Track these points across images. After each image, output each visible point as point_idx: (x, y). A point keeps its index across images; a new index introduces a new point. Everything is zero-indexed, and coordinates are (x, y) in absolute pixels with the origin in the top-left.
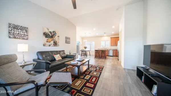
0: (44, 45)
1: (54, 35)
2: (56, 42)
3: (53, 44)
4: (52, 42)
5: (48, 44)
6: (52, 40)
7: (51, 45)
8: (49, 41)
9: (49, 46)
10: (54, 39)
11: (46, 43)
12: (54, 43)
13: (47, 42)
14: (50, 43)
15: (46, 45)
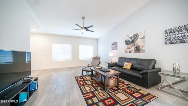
0: (126, 52)
1: (134, 39)
2: (139, 46)
3: (135, 51)
4: (133, 48)
5: (129, 50)
6: (133, 46)
7: (132, 52)
8: (129, 48)
9: (130, 52)
10: (135, 43)
11: (127, 50)
12: (135, 48)
13: (128, 48)
14: (131, 49)
15: (127, 52)
